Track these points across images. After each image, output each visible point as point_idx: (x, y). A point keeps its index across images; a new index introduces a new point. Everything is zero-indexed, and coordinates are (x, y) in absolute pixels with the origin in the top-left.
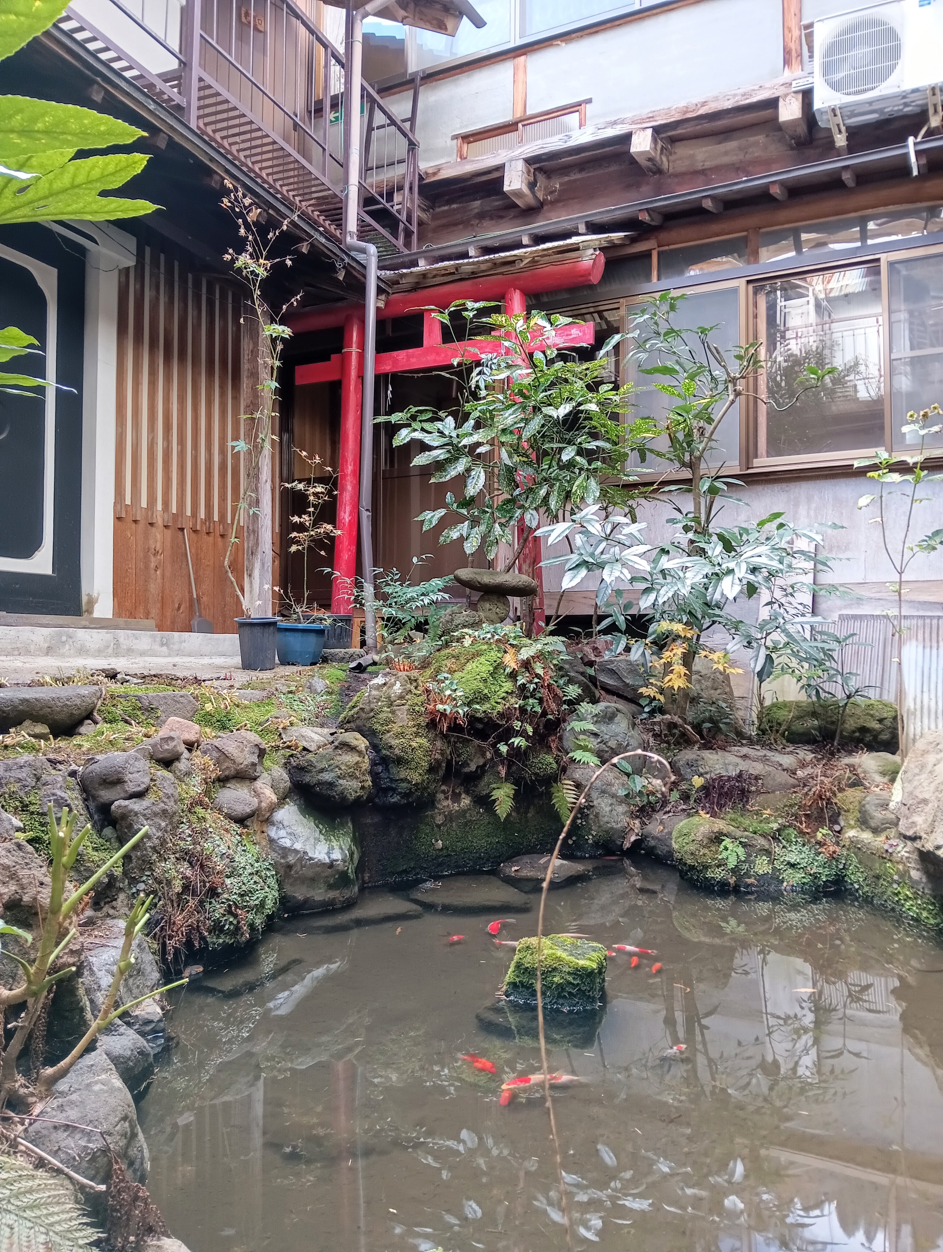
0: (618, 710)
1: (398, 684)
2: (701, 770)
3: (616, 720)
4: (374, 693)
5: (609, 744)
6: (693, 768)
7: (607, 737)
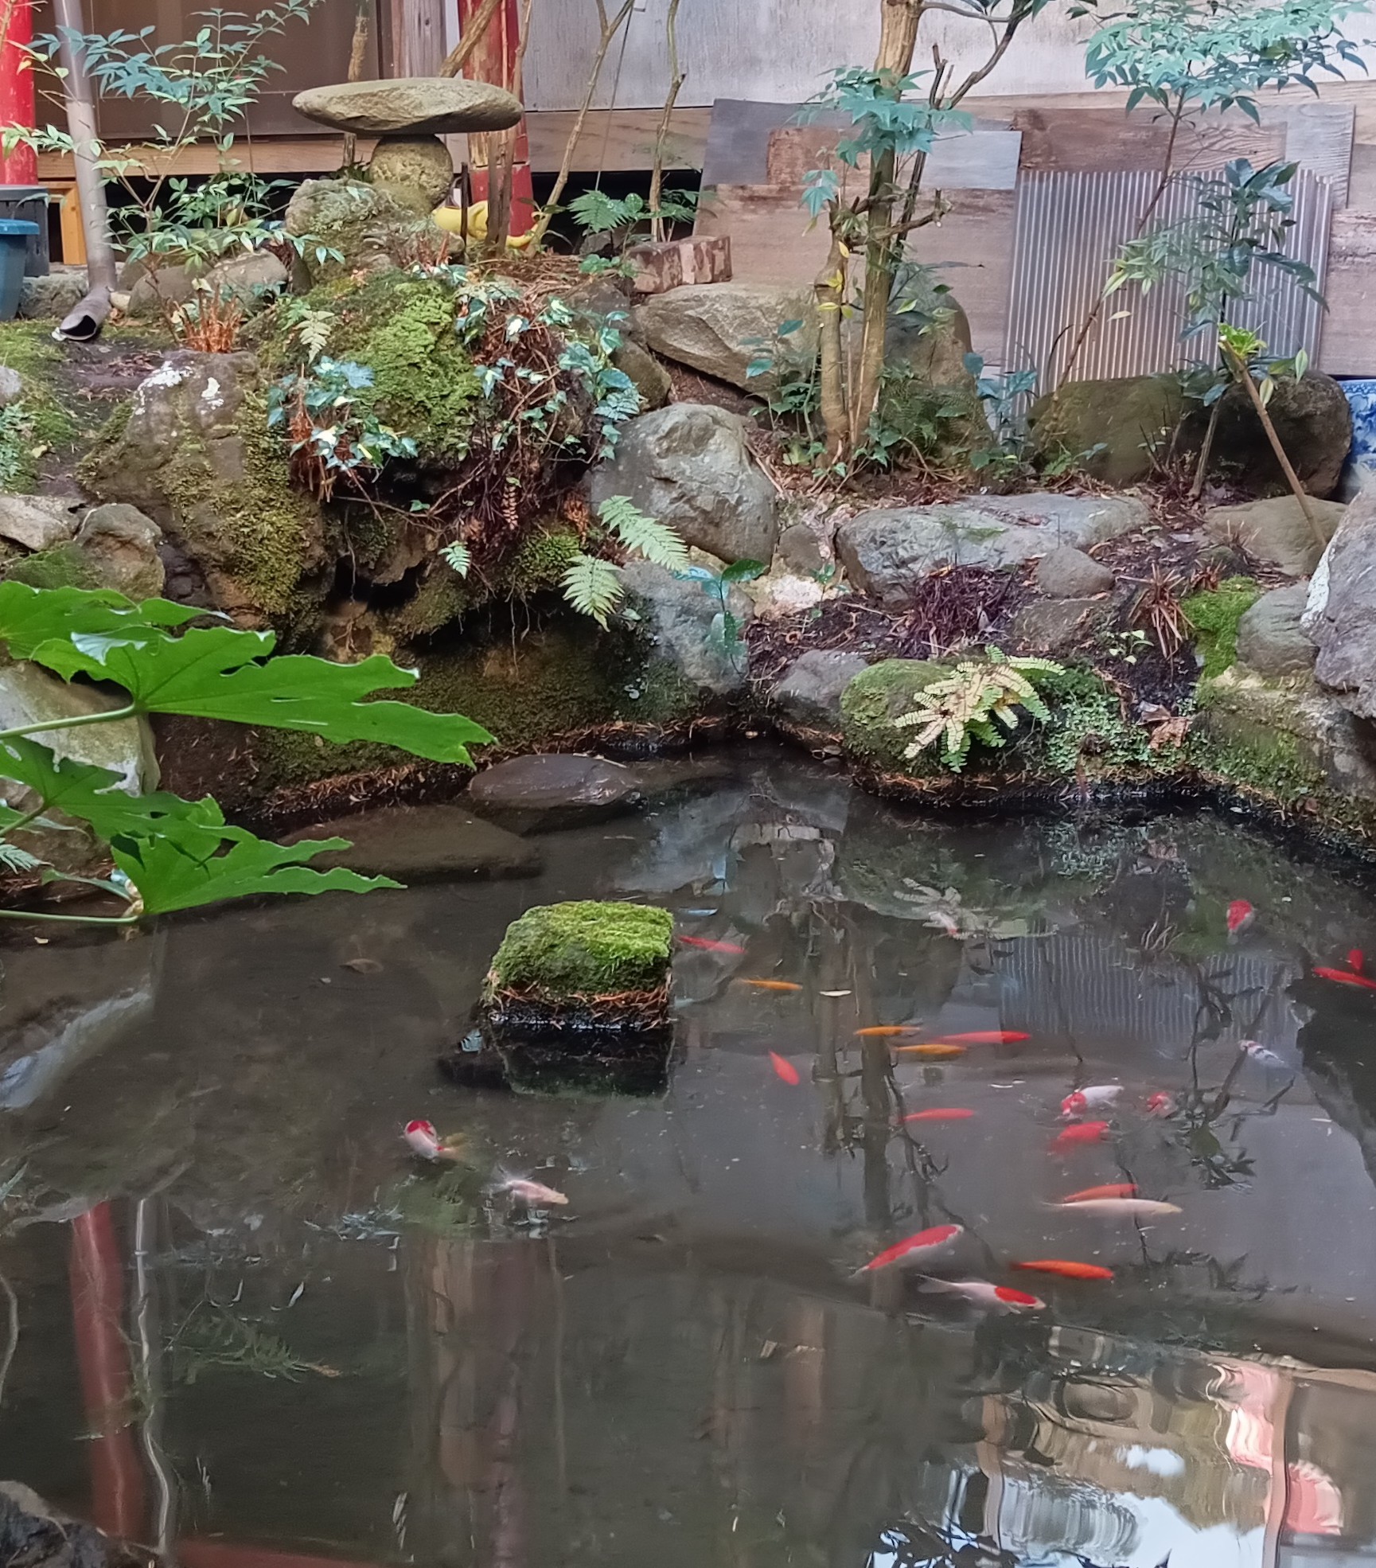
0: (716, 421)
1: (213, 386)
2: (902, 552)
3: (712, 444)
4: (160, 408)
5: (699, 502)
6: (885, 549)
7: (695, 485)
